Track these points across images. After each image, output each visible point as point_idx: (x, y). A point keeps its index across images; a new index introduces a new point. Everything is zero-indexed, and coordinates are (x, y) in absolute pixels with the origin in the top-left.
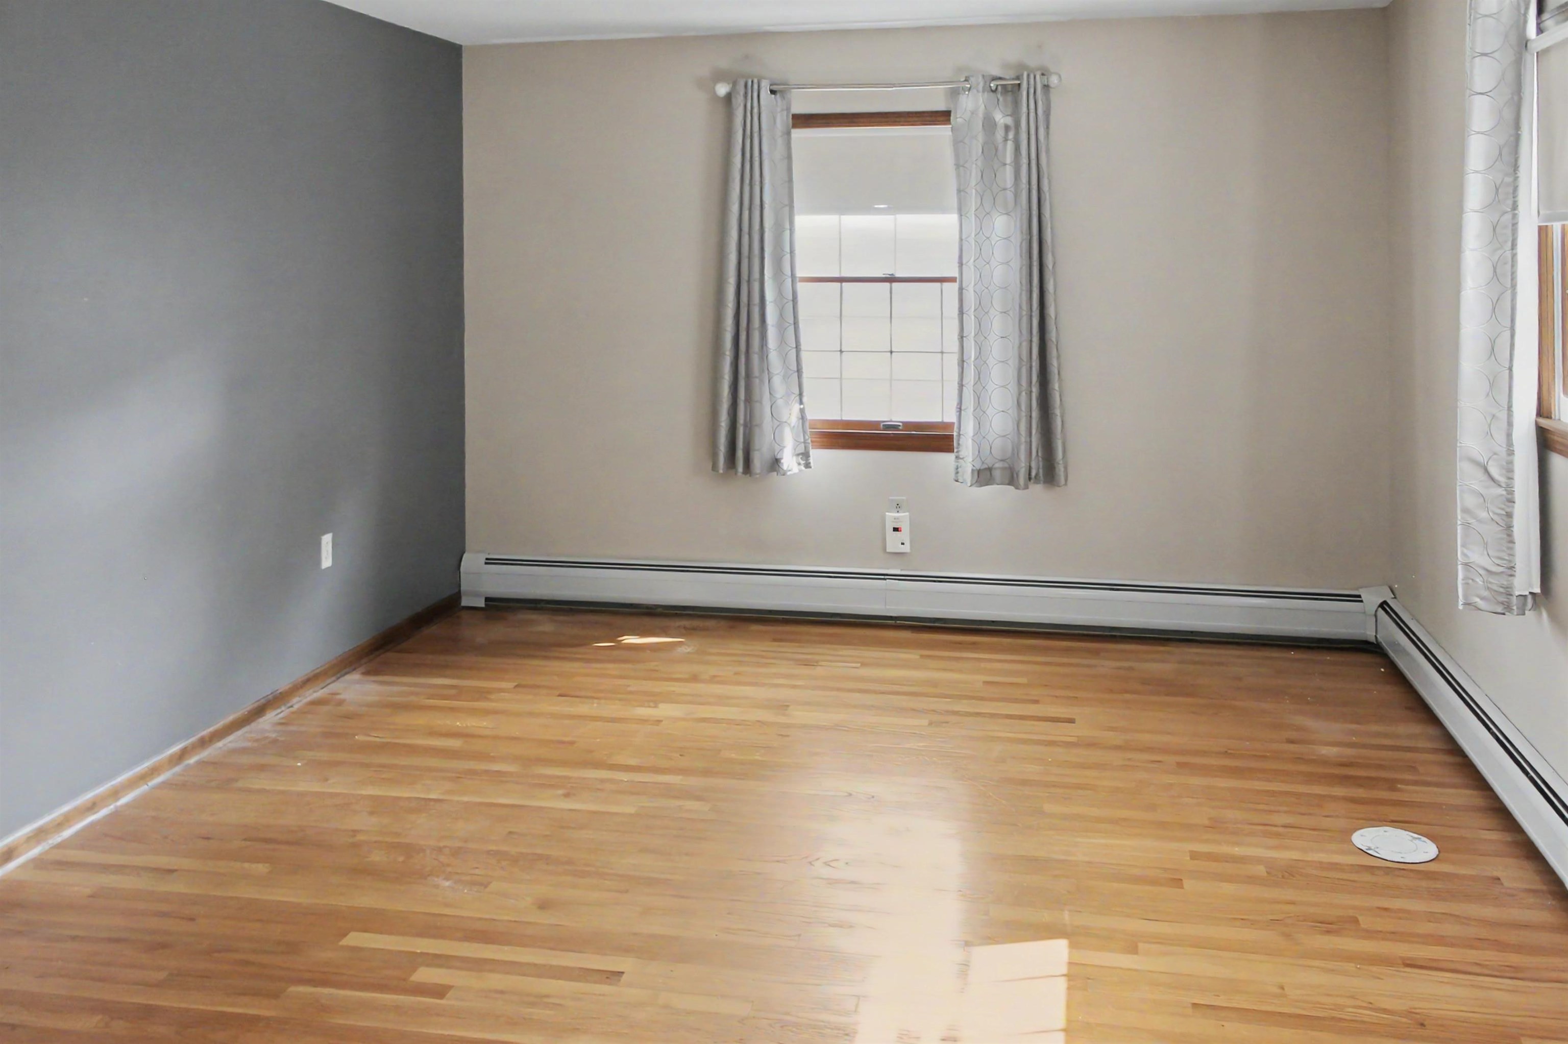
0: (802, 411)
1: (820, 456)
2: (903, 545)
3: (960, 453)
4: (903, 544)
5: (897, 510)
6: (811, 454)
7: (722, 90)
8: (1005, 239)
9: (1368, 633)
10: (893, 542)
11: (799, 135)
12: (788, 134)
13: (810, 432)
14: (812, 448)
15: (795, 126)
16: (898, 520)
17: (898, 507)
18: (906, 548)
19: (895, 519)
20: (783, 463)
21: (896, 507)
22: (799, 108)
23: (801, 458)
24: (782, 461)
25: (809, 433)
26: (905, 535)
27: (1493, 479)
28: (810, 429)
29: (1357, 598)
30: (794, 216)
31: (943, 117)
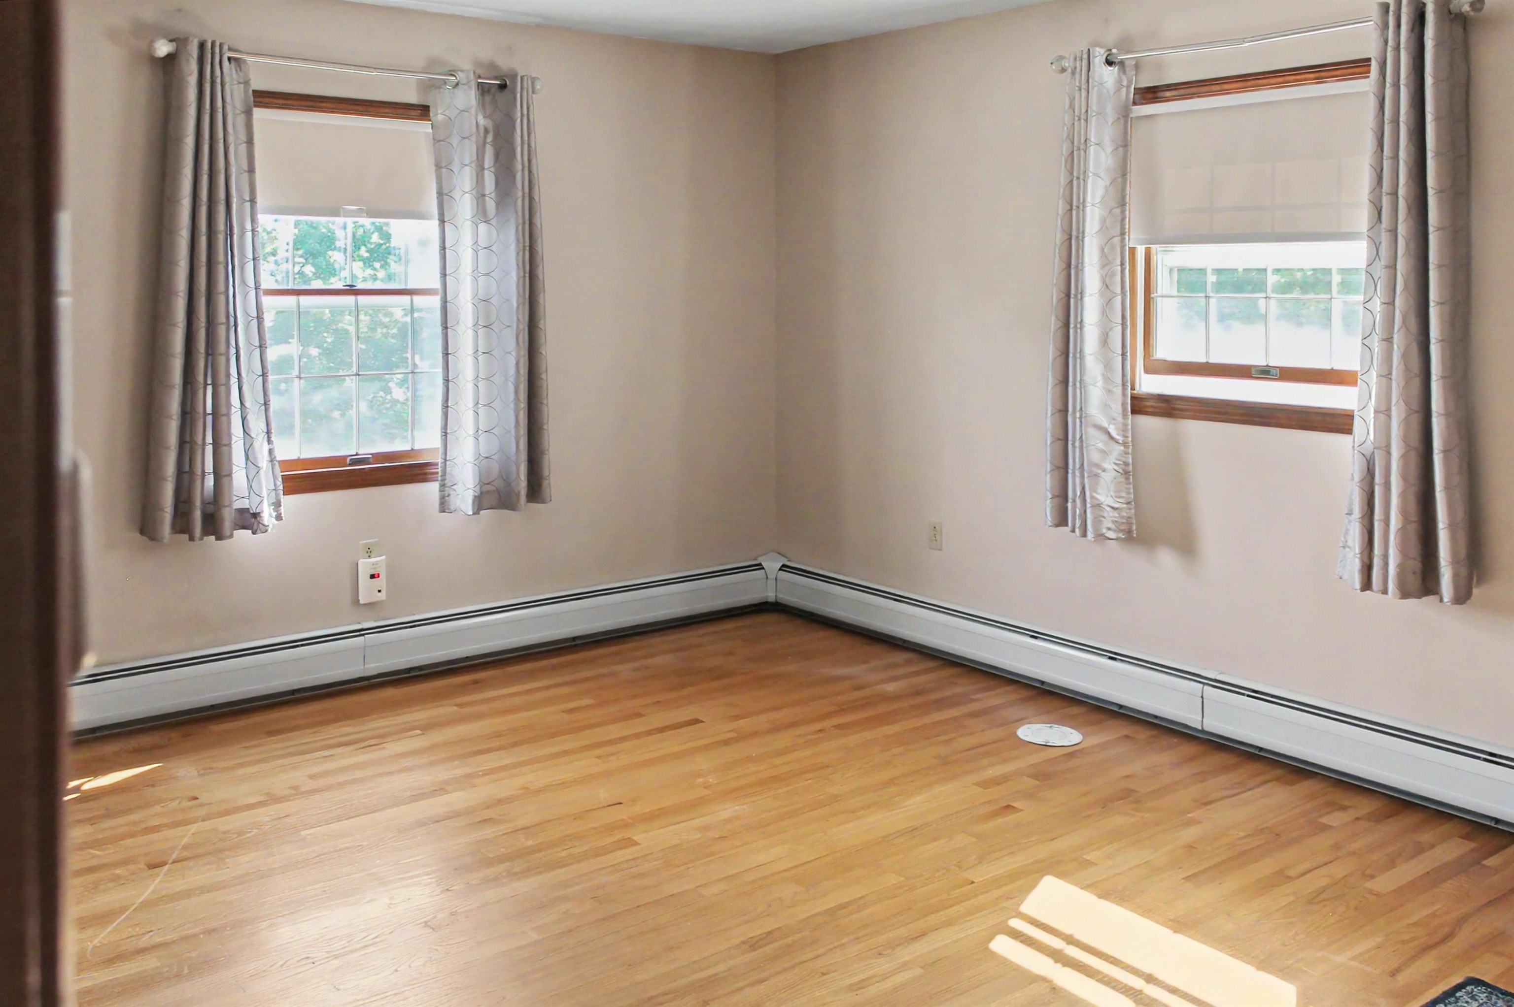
0: (271, 451)
1: (292, 503)
2: (380, 593)
3: (446, 481)
4: (379, 591)
5: (368, 555)
6: (282, 500)
7: (163, 49)
8: (485, 248)
9: (769, 594)
10: (367, 592)
11: (259, 114)
12: (248, 113)
13: (282, 475)
14: (284, 495)
15: (258, 105)
16: (377, 566)
17: (369, 552)
18: (382, 596)
19: (373, 565)
20: (263, 517)
21: (367, 552)
22: (259, 83)
23: (273, 509)
24: (262, 515)
25: (280, 479)
26: (381, 582)
27: (1111, 437)
28: (281, 472)
29: (760, 567)
30: (257, 214)
31: (422, 111)
